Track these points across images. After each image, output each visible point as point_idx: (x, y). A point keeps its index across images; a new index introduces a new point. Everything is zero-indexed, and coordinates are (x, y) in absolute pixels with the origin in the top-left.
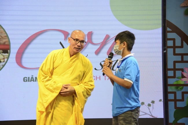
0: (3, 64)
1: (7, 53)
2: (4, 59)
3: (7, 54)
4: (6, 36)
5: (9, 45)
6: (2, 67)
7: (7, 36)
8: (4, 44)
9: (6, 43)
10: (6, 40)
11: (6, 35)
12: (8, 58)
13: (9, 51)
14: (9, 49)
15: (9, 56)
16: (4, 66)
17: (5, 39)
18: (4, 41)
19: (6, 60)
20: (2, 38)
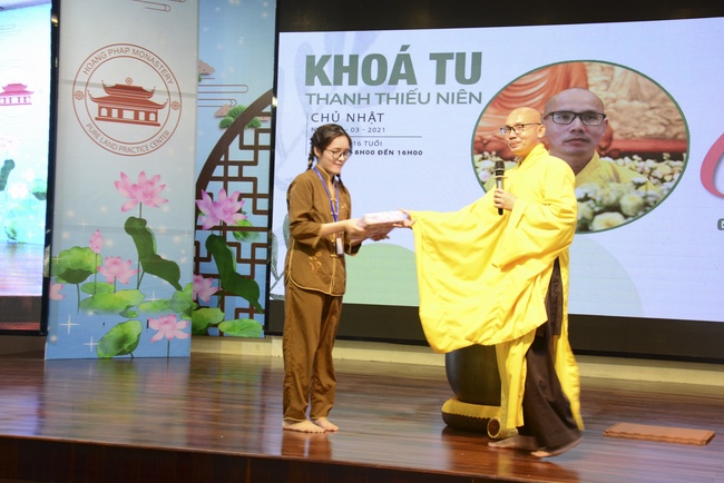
0: (671, 185)
1: (681, 159)
2: (672, 174)
3: (679, 163)
4: (679, 120)
5: (686, 141)
6: (666, 193)
7: (683, 120)
8: (675, 138)
9: (680, 137)
10: (681, 129)
11: (679, 117)
12: (682, 173)
13: (685, 155)
14: (686, 150)
15: (684, 167)
16: (671, 191)
17: (678, 126)
18: (675, 130)
19: (676, 176)
20: (671, 124)
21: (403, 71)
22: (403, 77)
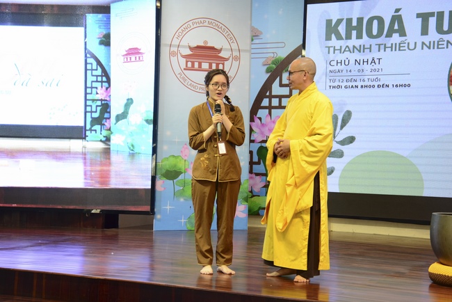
21: (396, 27)
22: (396, 31)
